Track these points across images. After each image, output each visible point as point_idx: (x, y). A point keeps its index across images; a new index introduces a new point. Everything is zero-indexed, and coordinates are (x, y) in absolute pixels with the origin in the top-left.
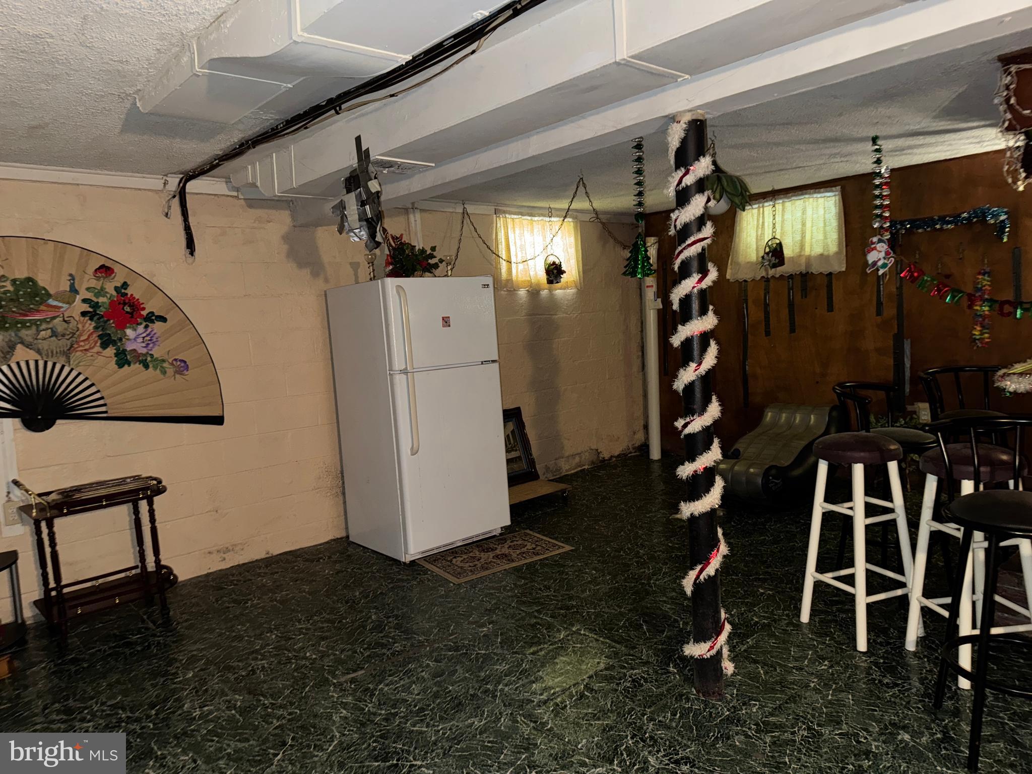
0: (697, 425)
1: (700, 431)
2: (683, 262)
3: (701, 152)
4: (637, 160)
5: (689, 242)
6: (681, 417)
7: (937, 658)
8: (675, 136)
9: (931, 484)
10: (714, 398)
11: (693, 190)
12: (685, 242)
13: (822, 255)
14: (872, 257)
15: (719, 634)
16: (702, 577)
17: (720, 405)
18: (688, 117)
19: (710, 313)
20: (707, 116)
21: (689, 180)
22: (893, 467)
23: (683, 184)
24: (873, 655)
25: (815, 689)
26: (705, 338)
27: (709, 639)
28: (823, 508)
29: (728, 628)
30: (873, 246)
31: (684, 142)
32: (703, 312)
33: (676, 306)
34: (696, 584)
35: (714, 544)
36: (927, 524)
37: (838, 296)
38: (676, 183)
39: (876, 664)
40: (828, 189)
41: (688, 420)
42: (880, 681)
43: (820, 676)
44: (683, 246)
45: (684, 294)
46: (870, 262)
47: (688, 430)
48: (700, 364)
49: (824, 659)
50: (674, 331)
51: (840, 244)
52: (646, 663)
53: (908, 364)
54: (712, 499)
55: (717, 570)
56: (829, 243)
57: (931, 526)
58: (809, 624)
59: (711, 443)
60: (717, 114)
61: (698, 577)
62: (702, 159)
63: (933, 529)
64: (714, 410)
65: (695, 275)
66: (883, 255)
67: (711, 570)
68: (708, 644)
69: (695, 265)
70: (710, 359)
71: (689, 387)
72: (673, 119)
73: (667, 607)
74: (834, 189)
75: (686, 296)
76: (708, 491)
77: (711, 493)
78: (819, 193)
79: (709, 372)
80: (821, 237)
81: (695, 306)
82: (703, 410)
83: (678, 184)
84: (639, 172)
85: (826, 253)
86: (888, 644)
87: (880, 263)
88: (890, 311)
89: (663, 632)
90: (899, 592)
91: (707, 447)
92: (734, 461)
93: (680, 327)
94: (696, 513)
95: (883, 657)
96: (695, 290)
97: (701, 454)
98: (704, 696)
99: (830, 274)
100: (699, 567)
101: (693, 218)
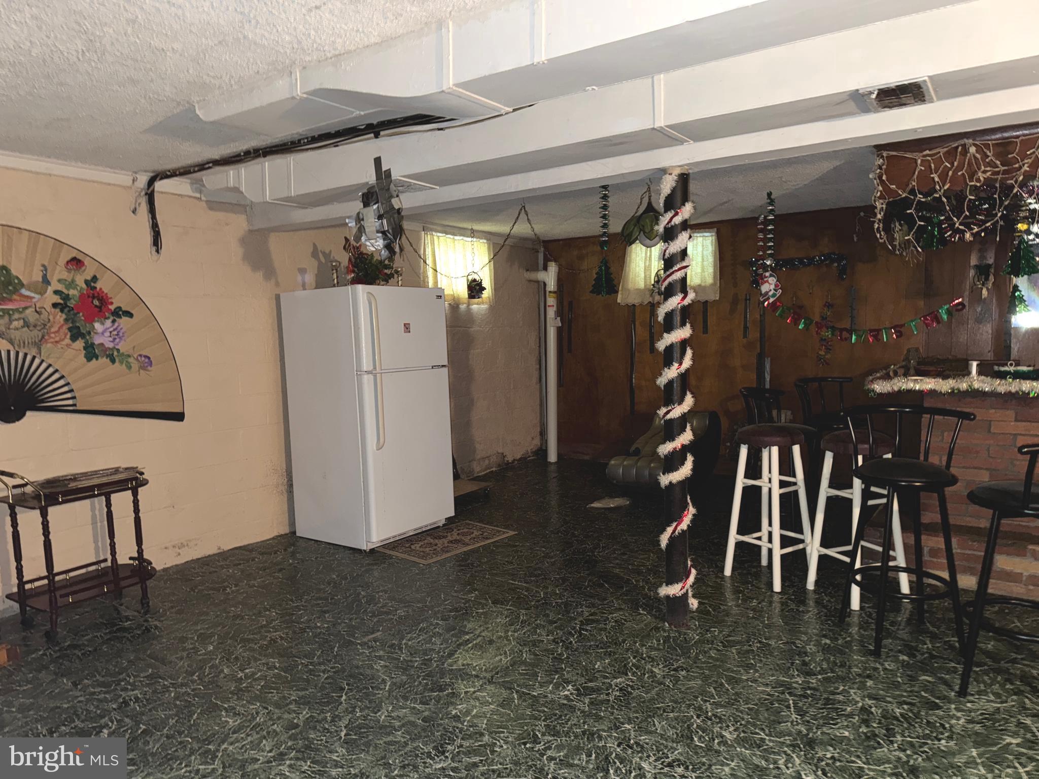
0: (677, 412)
1: (679, 417)
2: (670, 284)
3: (685, 199)
4: (602, 198)
5: (675, 268)
6: (664, 406)
7: (830, 593)
8: (667, 185)
9: (829, 459)
10: (688, 393)
11: (679, 227)
12: (672, 268)
13: (700, 285)
14: (764, 288)
15: (688, 577)
16: (677, 532)
17: (693, 397)
18: (677, 171)
19: (688, 325)
20: (690, 171)
21: (677, 220)
22: (796, 449)
23: (673, 223)
24: (786, 594)
25: (753, 618)
26: (684, 343)
27: (681, 581)
28: (744, 483)
29: (694, 572)
30: (766, 279)
31: (674, 190)
32: (683, 324)
33: (661, 318)
34: (671, 539)
35: (685, 507)
36: (825, 491)
37: (712, 320)
38: (666, 222)
39: (791, 600)
40: (707, 230)
41: (670, 408)
42: (797, 610)
43: (754, 610)
44: (671, 271)
45: (671, 308)
46: (763, 292)
47: (668, 417)
48: (681, 364)
49: (753, 599)
50: (661, 337)
51: (715, 277)
52: (621, 609)
53: (768, 378)
54: (686, 470)
55: (688, 526)
56: (706, 276)
57: (827, 493)
58: (731, 576)
59: (686, 427)
60: (696, 170)
61: (674, 531)
62: (687, 204)
63: (829, 495)
64: (689, 400)
65: (680, 294)
66: (772, 287)
67: (684, 526)
68: (680, 585)
69: (679, 286)
70: (687, 362)
71: (670, 383)
72: (664, 171)
73: (617, 571)
74: (711, 230)
75: (672, 310)
76: (683, 464)
77: (685, 466)
78: (698, 232)
79: (687, 370)
80: (699, 270)
81: (677, 319)
82: (681, 401)
83: (668, 223)
84: (605, 207)
85: (703, 284)
86: (794, 586)
87: (771, 293)
88: (754, 334)
89: (622, 587)
90: (801, 546)
91: (683, 430)
92: (637, 458)
93: (665, 335)
94: (674, 481)
95: (793, 595)
96: (679, 305)
97: (679, 435)
98: (675, 627)
99: (707, 301)
100: (675, 524)
101: (679, 250)
